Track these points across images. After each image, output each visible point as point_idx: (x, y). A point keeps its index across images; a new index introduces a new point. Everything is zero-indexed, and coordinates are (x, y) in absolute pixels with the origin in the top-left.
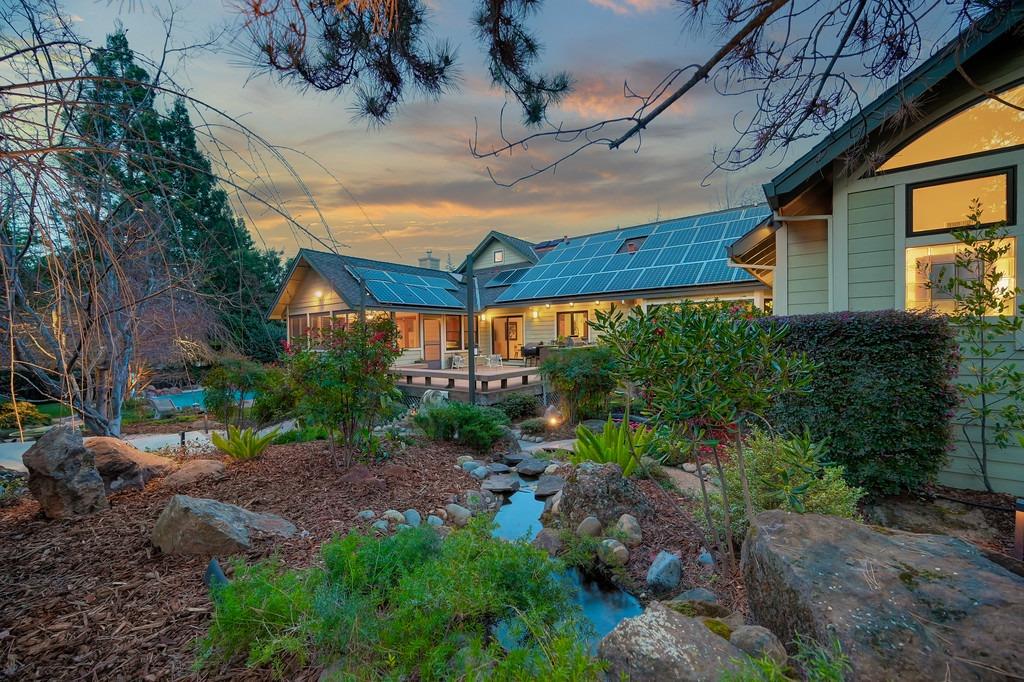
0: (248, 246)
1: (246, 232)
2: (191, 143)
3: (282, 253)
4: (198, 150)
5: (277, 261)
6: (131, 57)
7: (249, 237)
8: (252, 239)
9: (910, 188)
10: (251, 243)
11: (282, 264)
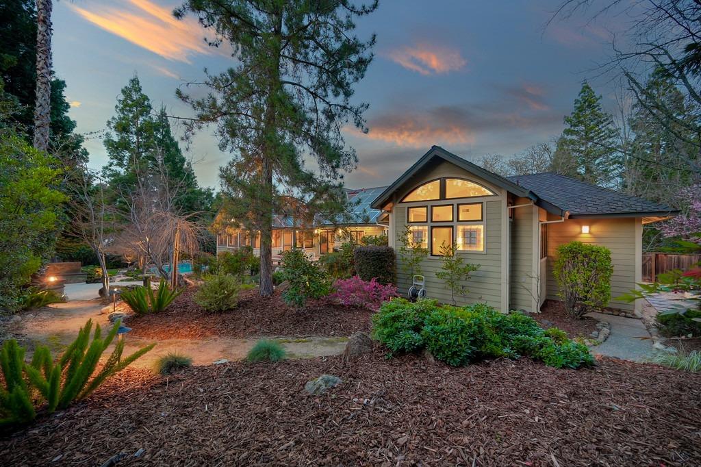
0: (192, 179)
1: (192, 170)
2: (168, 132)
3: (214, 189)
4: (172, 135)
5: (212, 194)
6: (140, 89)
7: (193, 173)
8: (195, 175)
9: (409, 208)
10: (195, 177)
11: (214, 196)
